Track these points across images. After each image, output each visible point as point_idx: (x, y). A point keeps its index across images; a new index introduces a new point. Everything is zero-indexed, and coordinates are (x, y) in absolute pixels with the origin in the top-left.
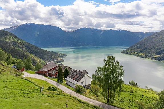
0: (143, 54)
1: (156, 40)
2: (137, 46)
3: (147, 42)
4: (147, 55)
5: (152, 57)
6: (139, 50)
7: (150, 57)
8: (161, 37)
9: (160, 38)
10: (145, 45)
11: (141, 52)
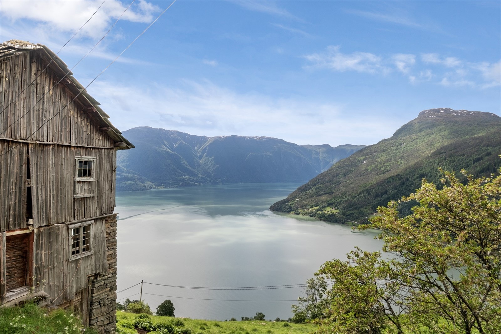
0: (338, 211)
1: (370, 168)
2: (318, 186)
3: (345, 175)
4: (349, 215)
5: (362, 219)
6: (324, 198)
7: (357, 219)
8: (382, 157)
9: (380, 163)
10: (339, 183)
11: (330, 204)
